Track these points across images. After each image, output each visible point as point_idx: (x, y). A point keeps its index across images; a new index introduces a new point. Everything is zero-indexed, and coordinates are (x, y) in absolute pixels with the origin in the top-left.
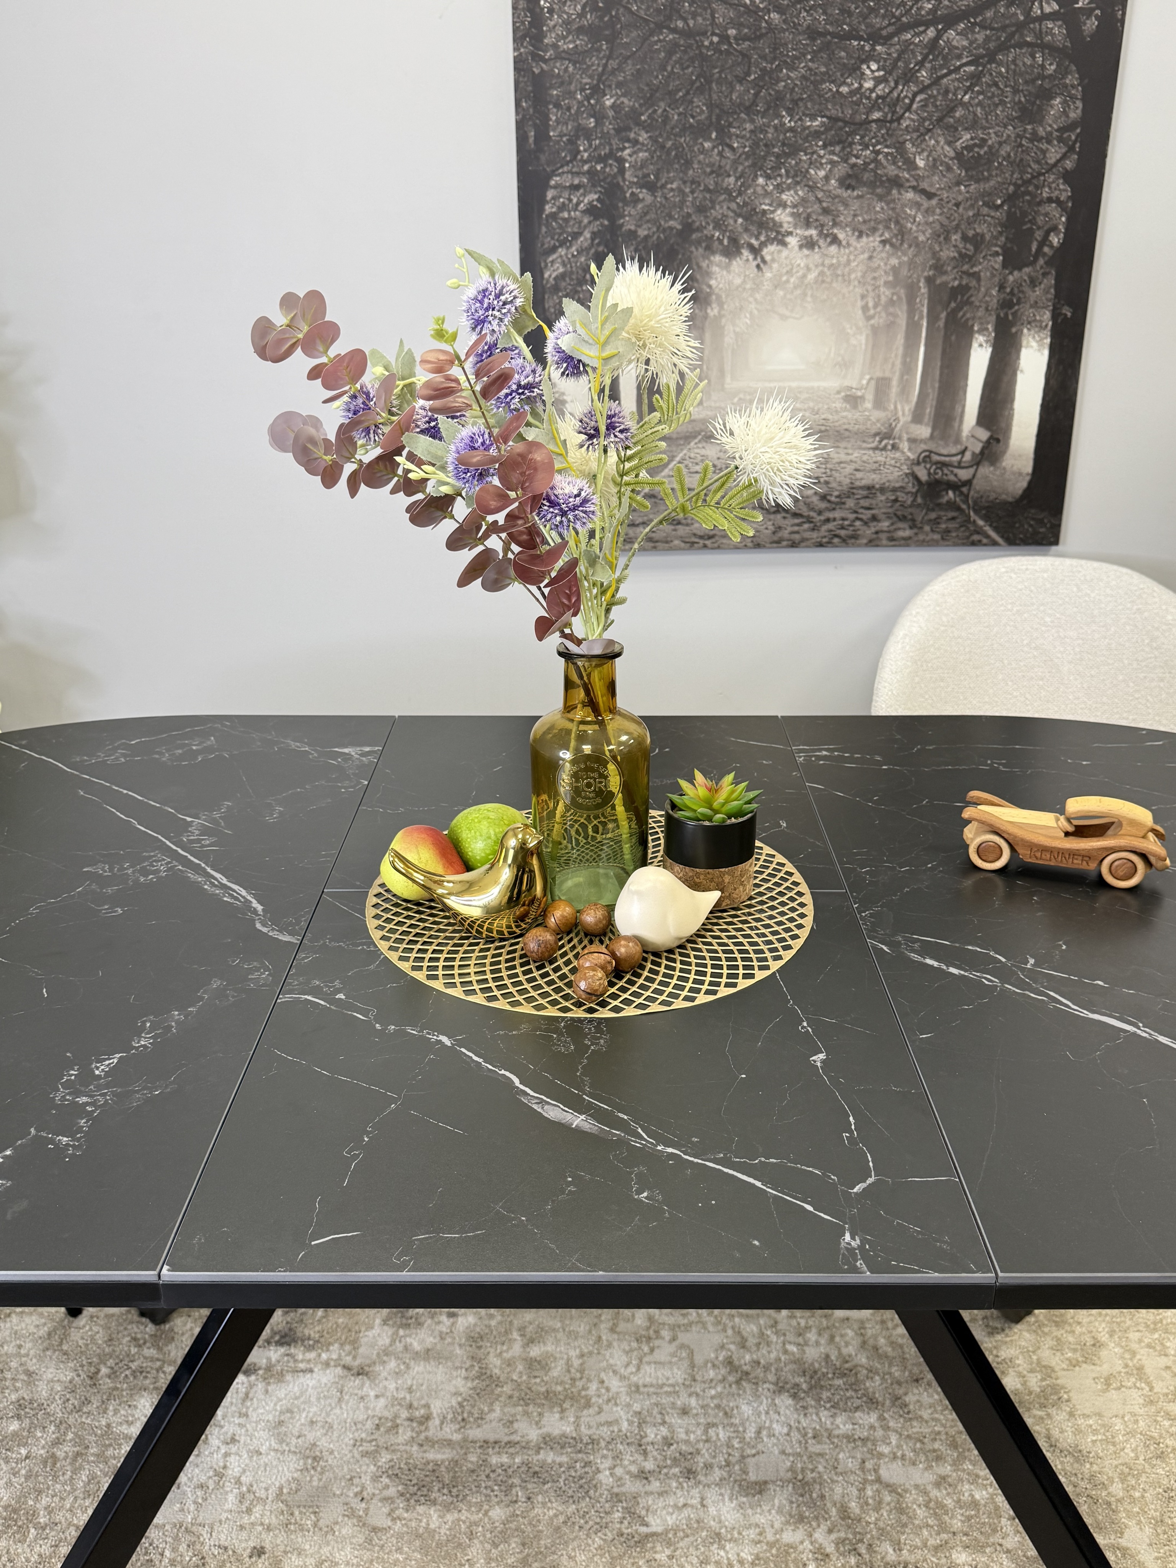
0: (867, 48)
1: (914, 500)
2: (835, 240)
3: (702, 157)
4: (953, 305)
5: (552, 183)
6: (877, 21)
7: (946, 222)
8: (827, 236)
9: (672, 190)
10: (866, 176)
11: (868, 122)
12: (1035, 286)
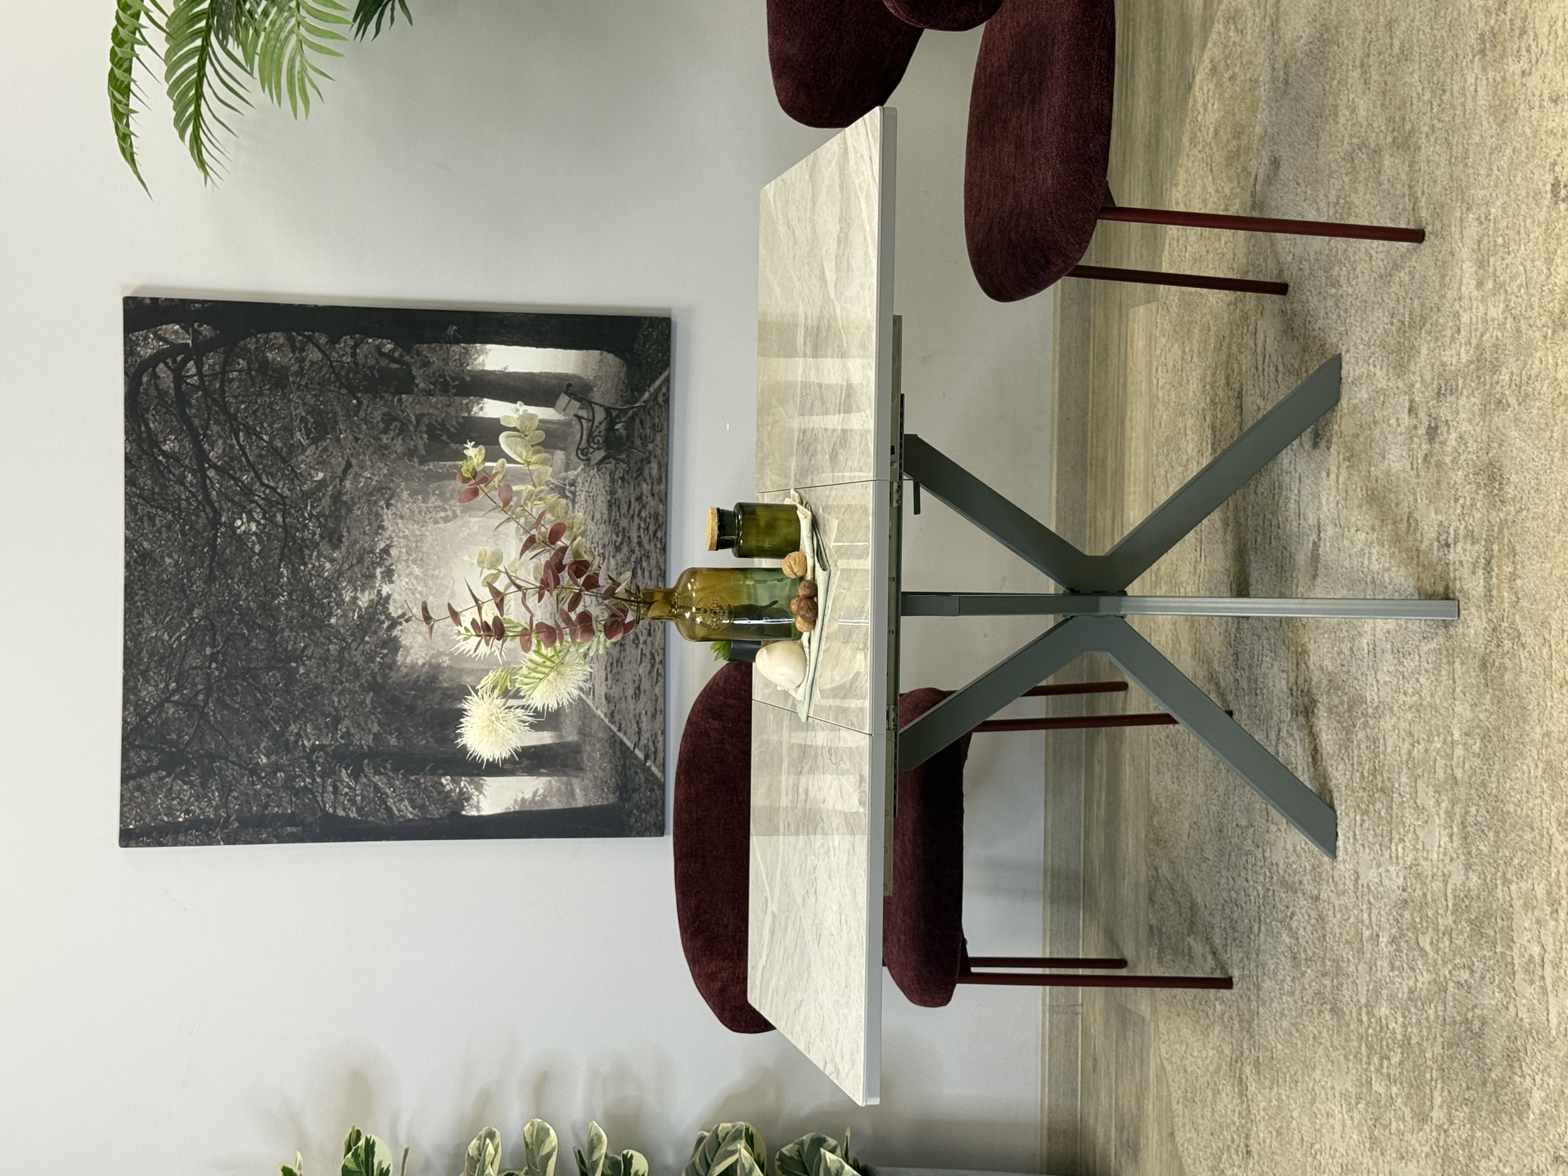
0: (223, 530)
1: (623, 461)
2: (386, 551)
3: (312, 675)
4: (444, 438)
5: (331, 810)
6: (202, 522)
7: (372, 449)
8: (382, 558)
9: (339, 702)
10: (330, 525)
11: (285, 526)
12: (429, 362)
